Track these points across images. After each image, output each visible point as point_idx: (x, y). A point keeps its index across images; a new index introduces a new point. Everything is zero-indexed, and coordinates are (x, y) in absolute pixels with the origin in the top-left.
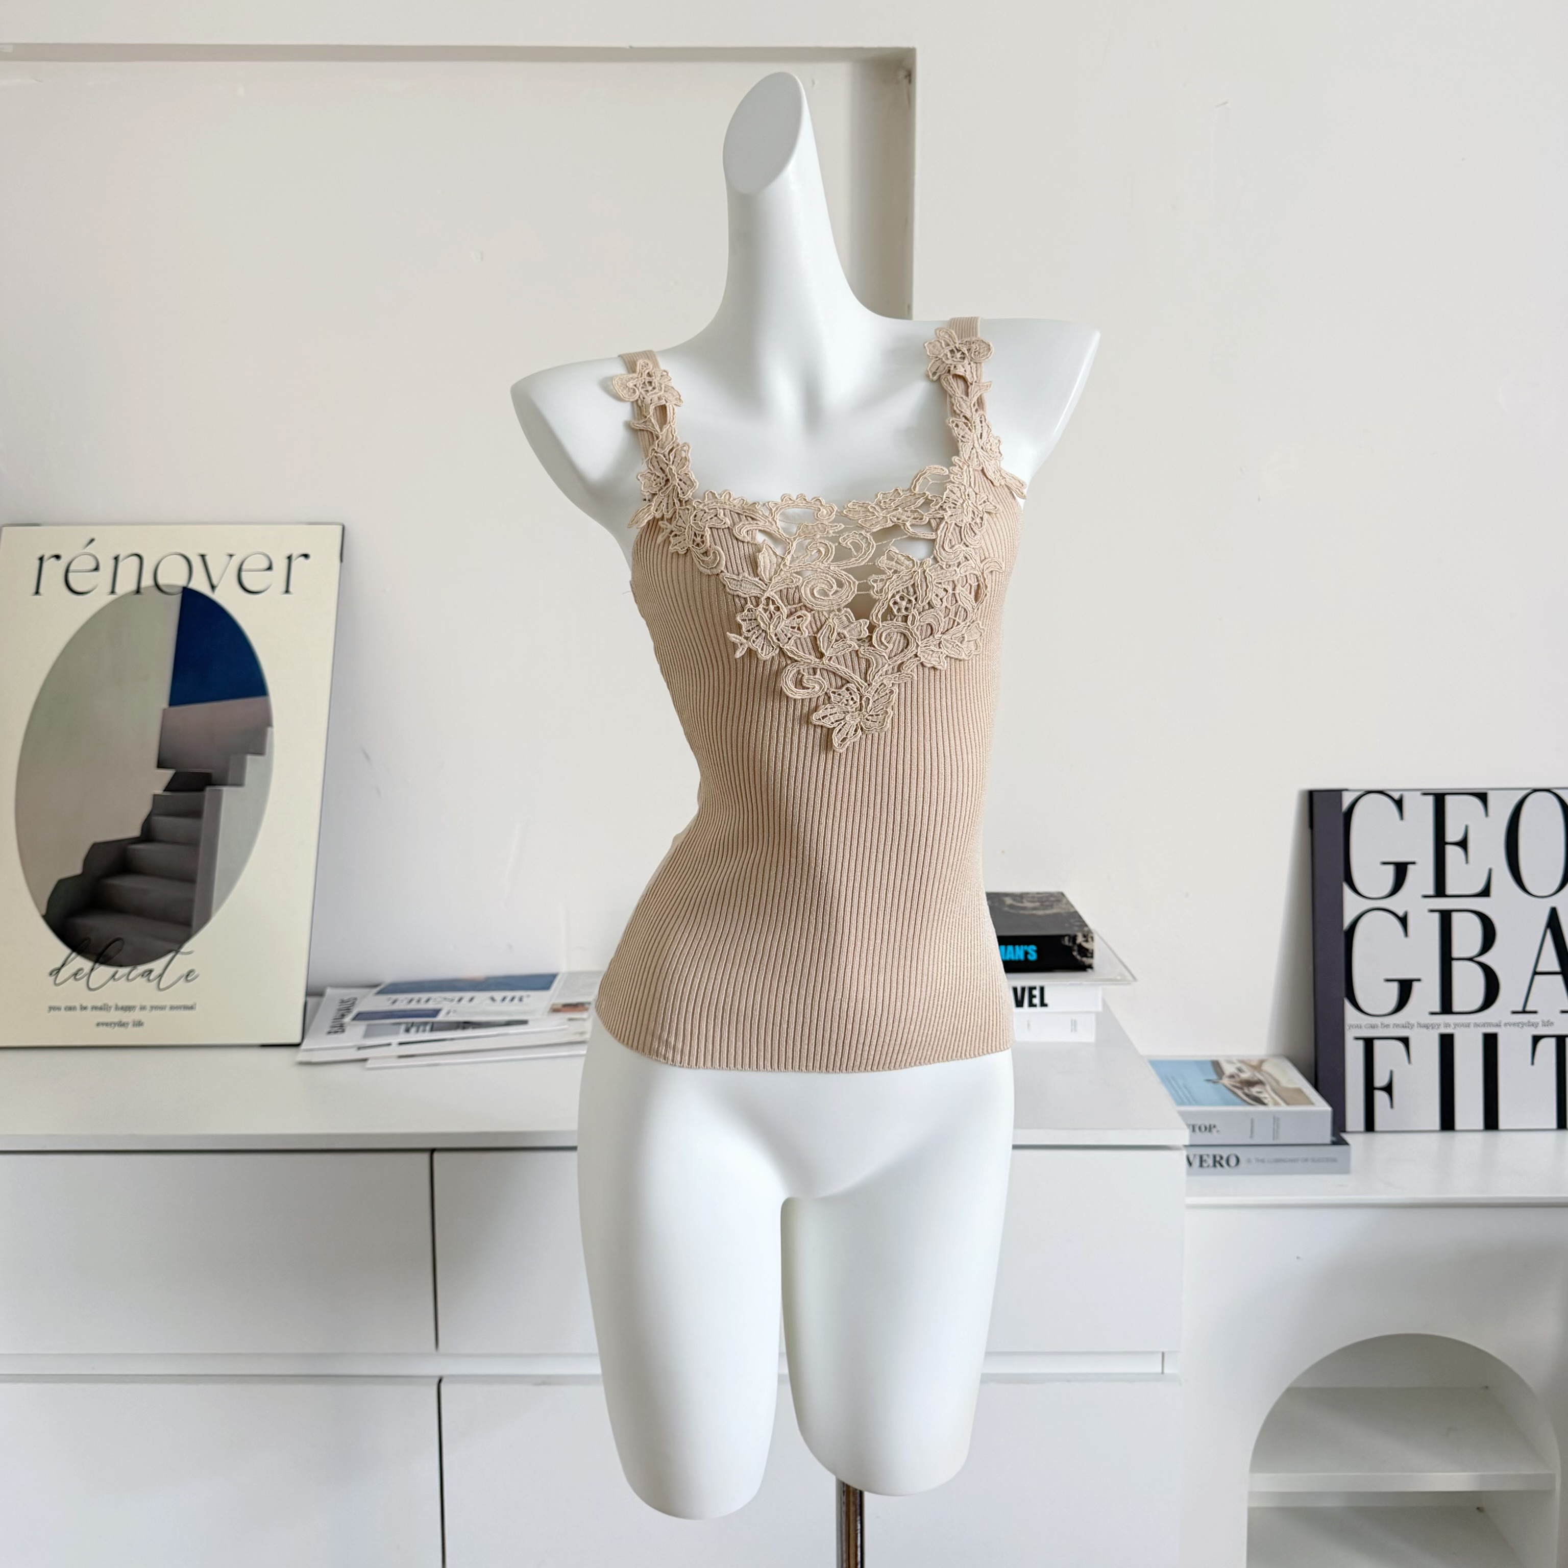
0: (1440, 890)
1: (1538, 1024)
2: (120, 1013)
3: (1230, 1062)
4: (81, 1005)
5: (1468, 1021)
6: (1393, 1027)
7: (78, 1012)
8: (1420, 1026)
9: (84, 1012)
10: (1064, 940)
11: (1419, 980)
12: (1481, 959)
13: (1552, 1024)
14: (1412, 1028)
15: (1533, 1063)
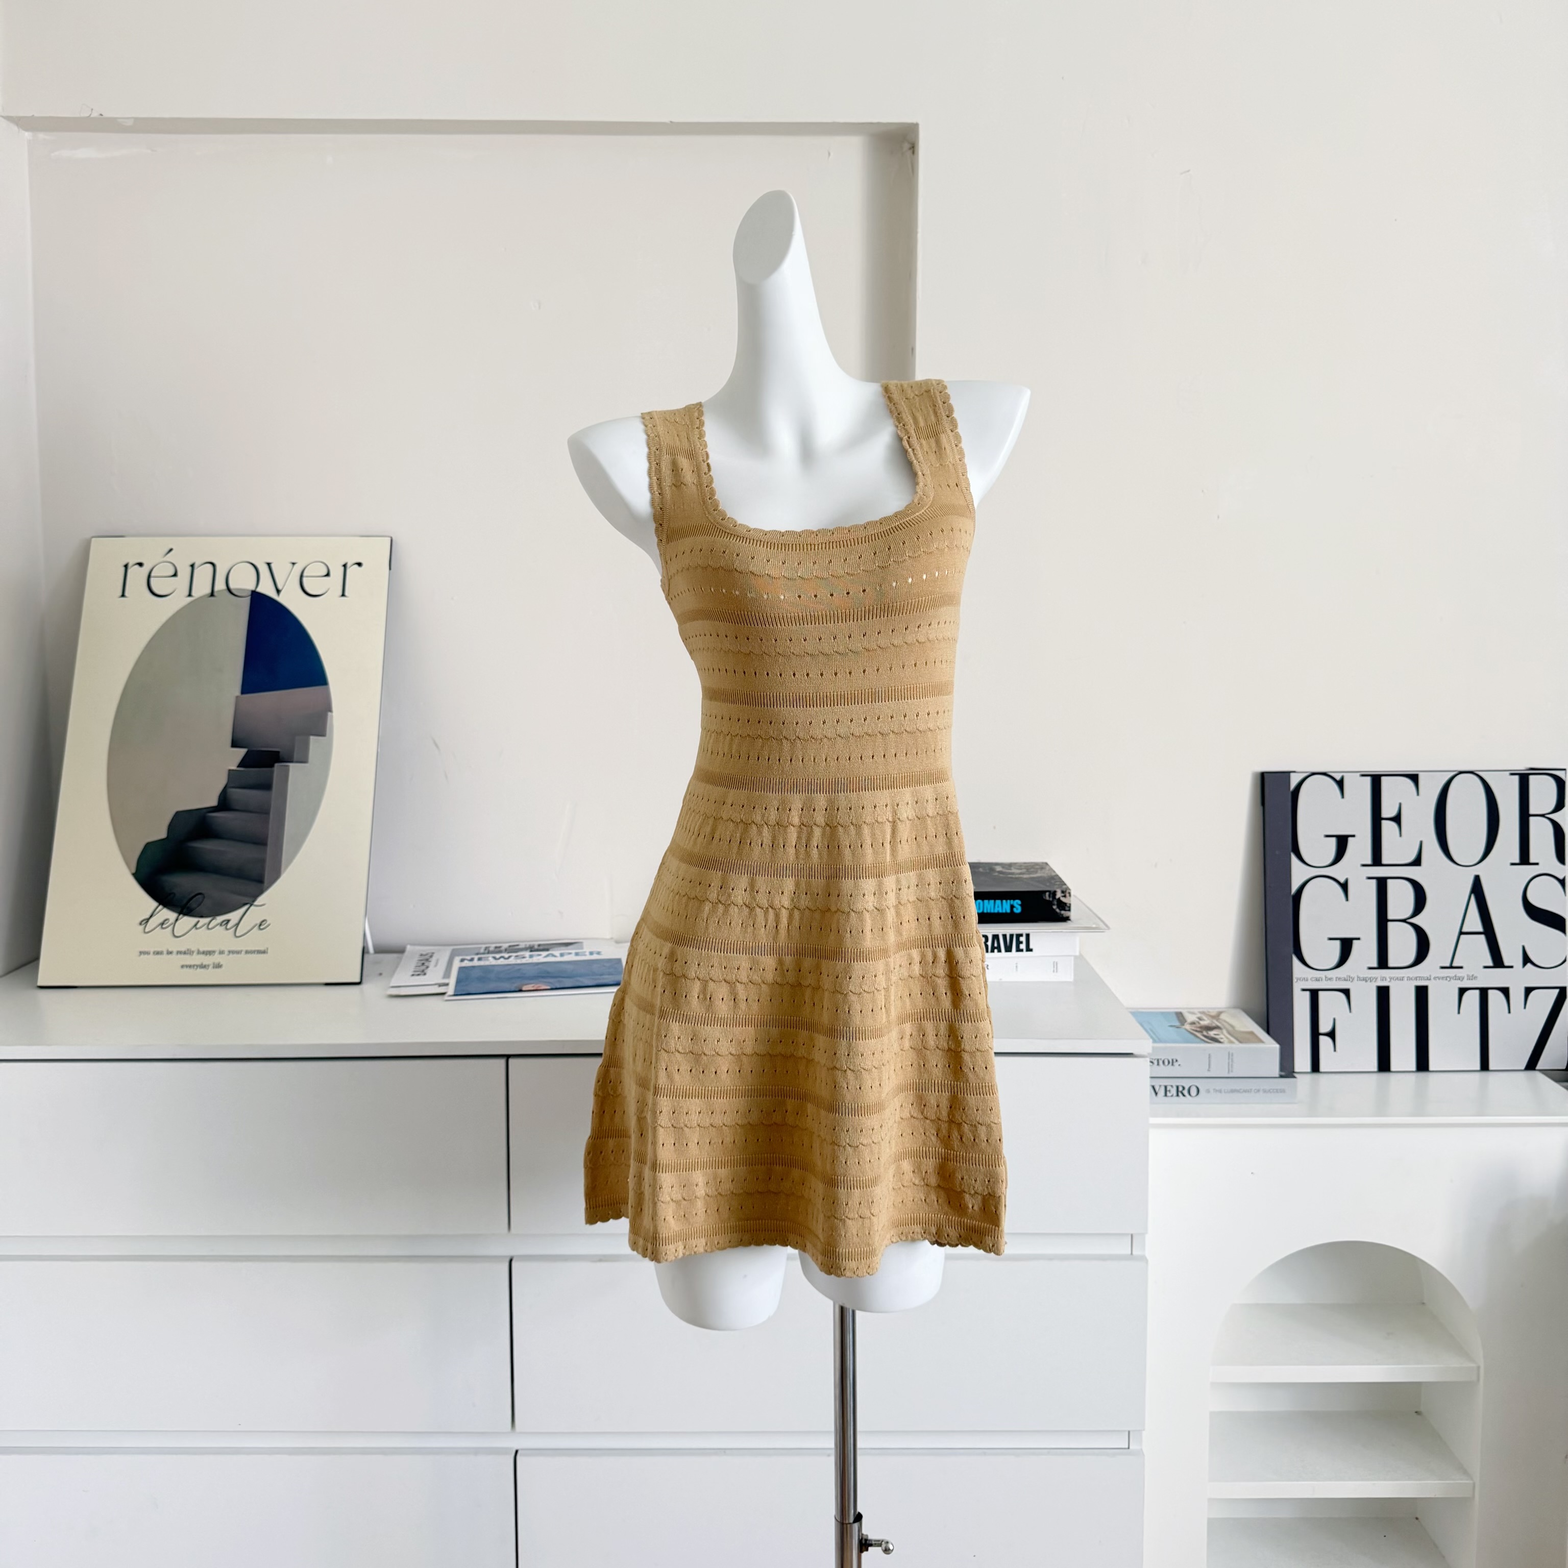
0: (1377, 860)
1: (1463, 978)
2: (202, 956)
3: (1193, 1013)
4: (168, 950)
5: (1402, 976)
6: (1336, 980)
7: (165, 956)
8: (1359, 979)
9: (170, 956)
10: (1045, 895)
11: (1358, 939)
12: (1412, 920)
13: (1475, 978)
14: (1352, 981)
15: (1459, 1013)
